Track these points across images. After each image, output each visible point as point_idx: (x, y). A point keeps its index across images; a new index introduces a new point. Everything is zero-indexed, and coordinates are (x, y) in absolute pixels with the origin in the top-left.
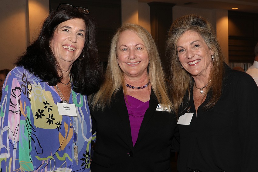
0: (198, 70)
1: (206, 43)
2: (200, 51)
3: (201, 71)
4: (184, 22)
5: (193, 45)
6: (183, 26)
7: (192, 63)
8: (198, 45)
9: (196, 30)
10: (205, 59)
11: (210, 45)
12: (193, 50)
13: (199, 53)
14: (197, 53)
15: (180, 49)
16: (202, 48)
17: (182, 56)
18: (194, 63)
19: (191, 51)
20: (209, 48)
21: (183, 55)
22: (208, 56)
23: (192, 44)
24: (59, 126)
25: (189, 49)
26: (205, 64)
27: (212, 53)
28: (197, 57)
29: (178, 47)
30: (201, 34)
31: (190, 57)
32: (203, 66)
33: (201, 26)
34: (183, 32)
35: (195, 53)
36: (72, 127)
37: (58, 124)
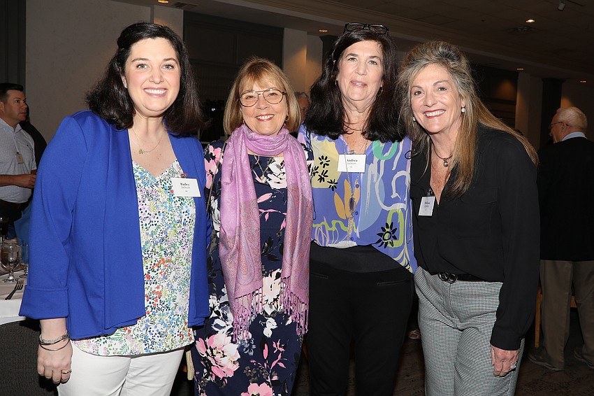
0: (438, 125)
1: (457, 87)
2: (446, 98)
3: (443, 127)
4: (428, 51)
5: (437, 87)
6: (427, 57)
7: (430, 114)
8: (443, 88)
9: (445, 64)
10: (452, 110)
11: (462, 92)
12: (435, 94)
13: (444, 100)
14: (441, 100)
15: (416, 89)
16: (450, 93)
17: (417, 102)
18: (434, 114)
19: (432, 96)
20: (460, 95)
21: (420, 99)
22: (457, 107)
23: (435, 84)
24: (333, 185)
25: (429, 92)
26: (452, 118)
27: (463, 103)
28: (439, 106)
29: (414, 87)
30: (451, 73)
31: (430, 103)
32: (448, 120)
33: (453, 60)
34: (425, 65)
35: (438, 99)
36: (357, 186)
37: (332, 183)
